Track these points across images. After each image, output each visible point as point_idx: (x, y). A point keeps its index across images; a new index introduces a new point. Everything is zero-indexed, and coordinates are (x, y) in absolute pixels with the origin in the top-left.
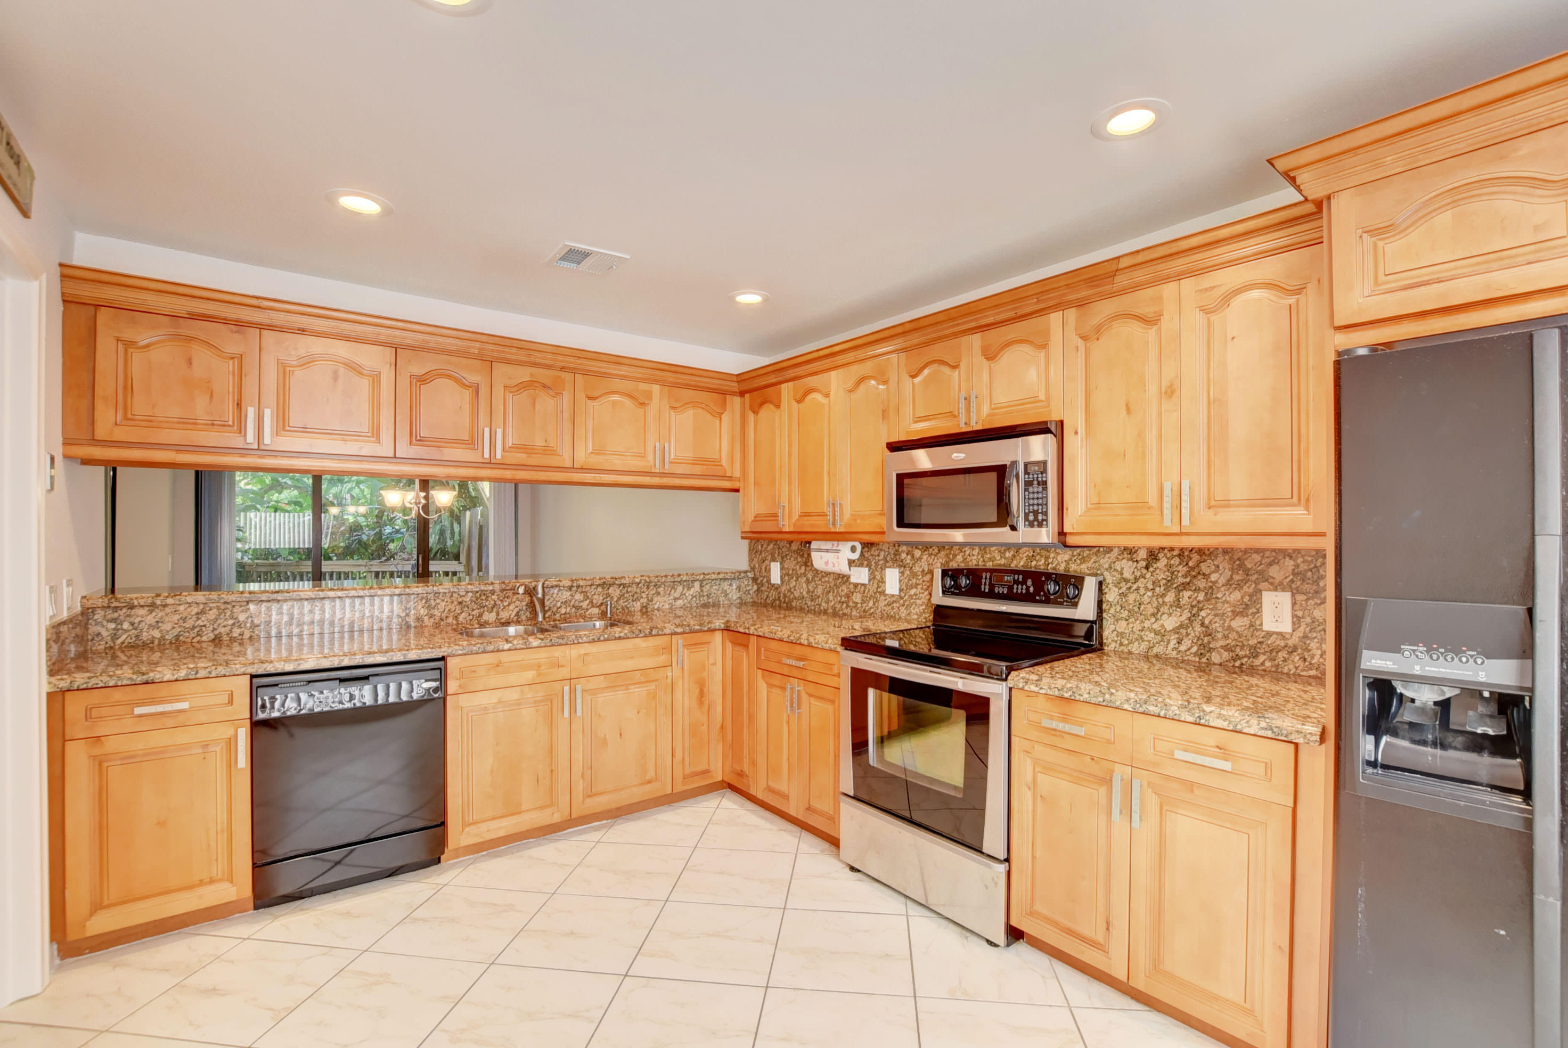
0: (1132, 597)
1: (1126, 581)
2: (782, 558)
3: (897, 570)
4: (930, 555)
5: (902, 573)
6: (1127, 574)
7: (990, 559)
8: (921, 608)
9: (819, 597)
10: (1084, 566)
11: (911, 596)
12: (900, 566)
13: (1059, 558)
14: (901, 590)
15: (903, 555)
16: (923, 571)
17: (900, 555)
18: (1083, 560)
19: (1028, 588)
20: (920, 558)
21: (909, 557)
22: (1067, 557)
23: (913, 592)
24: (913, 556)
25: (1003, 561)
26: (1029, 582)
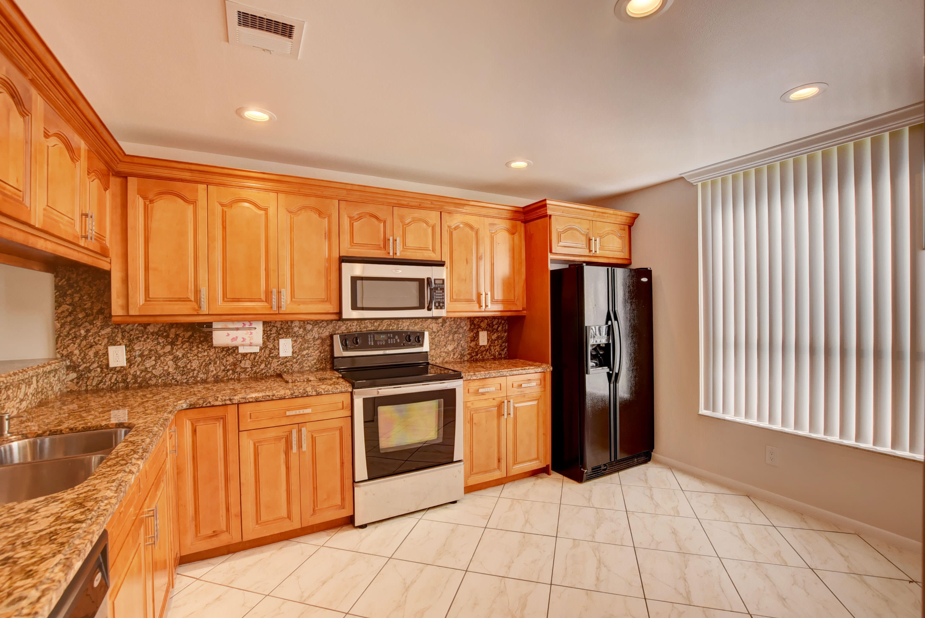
0: (436, 339)
1: (434, 332)
2: (130, 341)
3: (290, 340)
4: (320, 327)
5: (295, 341)
6: (435, 330)
7: (364, 327)
8: (313, 362)
9: (194, 370)
10: (416, 327)
11: (304, 356)
12: (292, 337)
13: (404, 324)
14: (293, 353)
15: (296, 329)
16: (314, 337)
17: (292, 329)
18: (416, 324)
19: (396, 340)
20: (312, 330)
21: (302, 330)
22: (408, 324)
23: (305, 353)
24: (305, 329)
25: (373, 328)
26: (397, 337)
